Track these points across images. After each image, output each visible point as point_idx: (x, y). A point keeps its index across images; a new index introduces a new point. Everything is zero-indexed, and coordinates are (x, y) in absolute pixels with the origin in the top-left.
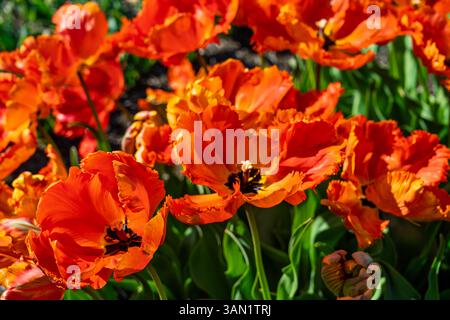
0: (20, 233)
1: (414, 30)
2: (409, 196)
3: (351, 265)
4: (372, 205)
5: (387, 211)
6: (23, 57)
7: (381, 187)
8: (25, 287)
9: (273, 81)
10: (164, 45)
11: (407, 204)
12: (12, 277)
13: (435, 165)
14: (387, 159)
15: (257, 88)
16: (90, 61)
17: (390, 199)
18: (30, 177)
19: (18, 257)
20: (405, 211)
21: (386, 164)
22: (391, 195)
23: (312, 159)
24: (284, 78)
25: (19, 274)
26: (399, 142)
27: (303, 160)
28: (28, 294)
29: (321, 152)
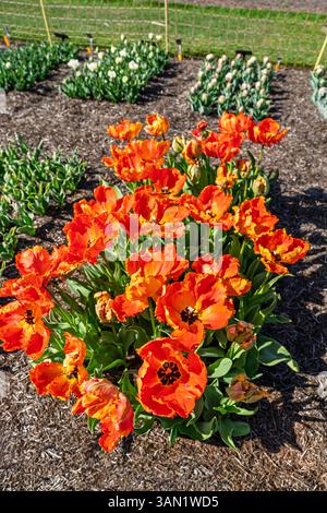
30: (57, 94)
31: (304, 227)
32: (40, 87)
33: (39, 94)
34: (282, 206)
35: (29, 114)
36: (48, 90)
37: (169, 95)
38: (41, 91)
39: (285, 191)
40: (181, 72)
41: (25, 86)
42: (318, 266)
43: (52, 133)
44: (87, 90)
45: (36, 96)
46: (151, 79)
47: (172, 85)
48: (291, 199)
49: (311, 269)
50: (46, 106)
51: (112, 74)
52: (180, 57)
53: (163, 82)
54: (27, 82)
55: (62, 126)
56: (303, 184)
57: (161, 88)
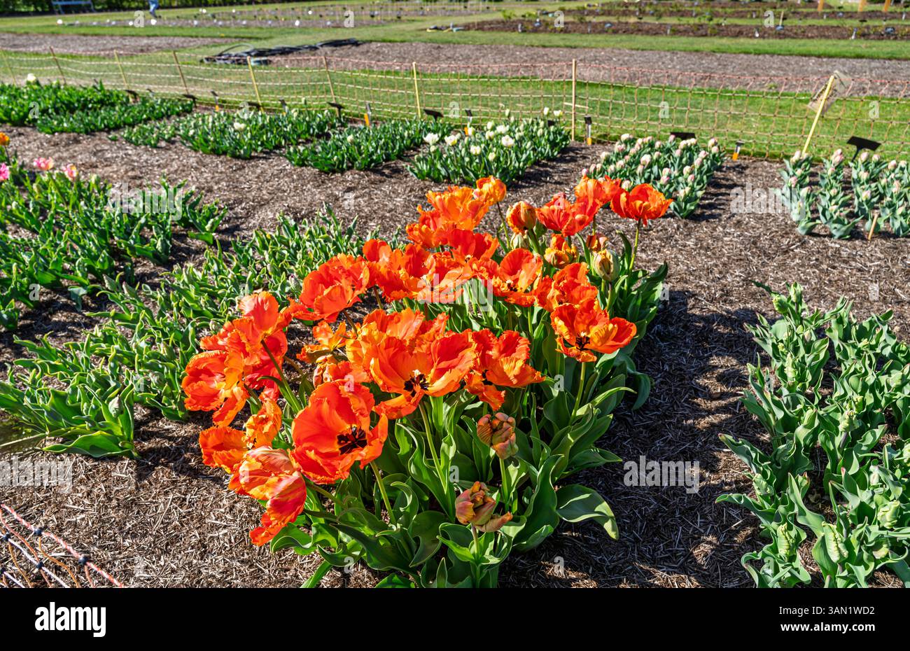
0: (265, 458)
1: (482, 272)
2: (517, 371)
3: (496, 423)
4: (490, 383)
5: (502, 384)
6: (222, 337)
7: (496, 370)
8: (282, 494)
9: (409, 318)
10: (325, 309)
11: (516, 377)
12: (270, 490)
13: (521, 350)
14: (490, 353)
15: (399, 324)
16: (269, 332)
17: (504, 376)
18: (257, 418)
19: (269, 475)
20: (515, 381)
21: (490, 356)
22: (504, 373)
23: (456, 360)
24: (416, 314)
25: (274, 486)
26: (494, 341)
27: (450, 362)
28: (285, 499)
29: (460, 354)
30: (406, 176)
31: (715, 361)
32: (388, 167)
33: (383, 174)
34: (685, 327)
35: (362, 196)
36: (397, 171)
37: (556, 183)
38: (386, 171)
39: (694, 307)
40: (584, 157)
41: (369, 165)
42: (724, 416)
43: (383, 218)
44: (443, 172)
45: (378, 177)
46: (537, 163)
47: (565, 171)
48: (702, 318)
49: (711, 419)
50: (386, 188)
51: (475, 150)
52: (589, 141)
53: (553, 167)
54: (372, 161)
55: (400, 210)
56: (731, 303)
57: (547, 174)
